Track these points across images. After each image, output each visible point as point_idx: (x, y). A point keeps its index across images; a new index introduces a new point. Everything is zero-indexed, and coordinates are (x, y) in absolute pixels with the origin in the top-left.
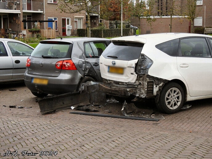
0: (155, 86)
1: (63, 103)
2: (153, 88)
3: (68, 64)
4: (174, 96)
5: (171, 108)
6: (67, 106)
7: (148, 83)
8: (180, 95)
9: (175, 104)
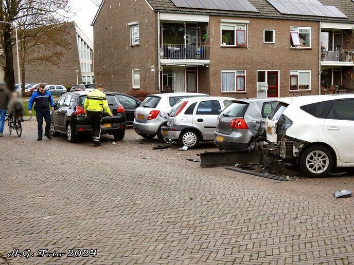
0: (294, 147)
1: (229, 160)
2: (292, 149)
3: (240, 123)
4: (318, 159)
5: (314, 172)
6: (233, 164)
7: (286, 143)
8: (327, 159)
9: (320, 169)
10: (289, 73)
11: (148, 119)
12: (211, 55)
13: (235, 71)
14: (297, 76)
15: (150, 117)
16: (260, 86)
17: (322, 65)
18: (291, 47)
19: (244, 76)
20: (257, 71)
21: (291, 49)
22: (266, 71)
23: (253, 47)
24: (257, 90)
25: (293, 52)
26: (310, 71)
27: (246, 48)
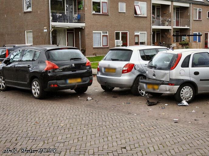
10: (134, 34)
11: (123, 73)
12: (86, 20)
13: (101, 32)
14: (139, 36)
15: (125, 70)
16: (117, 43)
17: (153, 28)
18: (135, 15)
19: (107, 36)
20: (115, 32)
21: (135, 17)
22: (121, 32)
23: (112, 15)
24: (116, 45)
25: (136, 19)
26: (146, 32)
27: (108, 15)
